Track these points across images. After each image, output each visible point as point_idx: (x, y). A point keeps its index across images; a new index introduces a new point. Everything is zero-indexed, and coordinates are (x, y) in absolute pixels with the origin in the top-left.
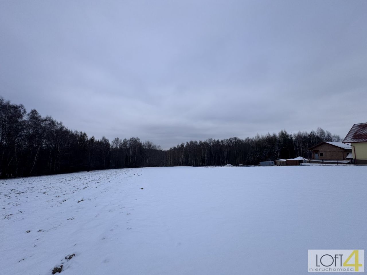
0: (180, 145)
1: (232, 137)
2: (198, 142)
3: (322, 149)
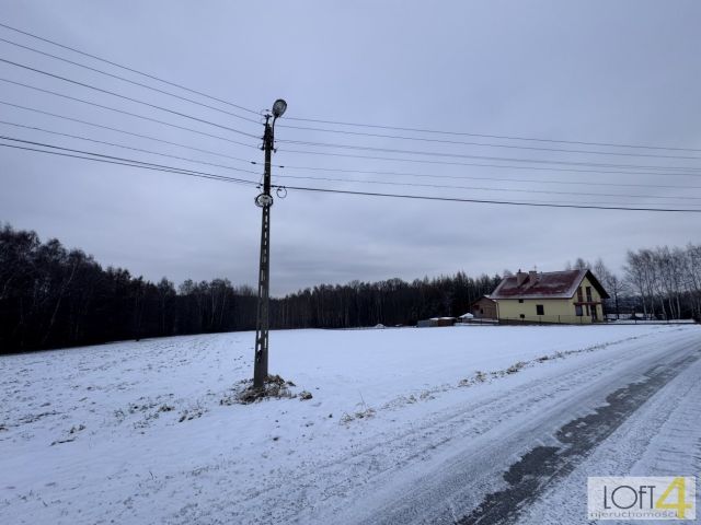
0: (302, 291)
1: (392, 279)
3: (482, 305)
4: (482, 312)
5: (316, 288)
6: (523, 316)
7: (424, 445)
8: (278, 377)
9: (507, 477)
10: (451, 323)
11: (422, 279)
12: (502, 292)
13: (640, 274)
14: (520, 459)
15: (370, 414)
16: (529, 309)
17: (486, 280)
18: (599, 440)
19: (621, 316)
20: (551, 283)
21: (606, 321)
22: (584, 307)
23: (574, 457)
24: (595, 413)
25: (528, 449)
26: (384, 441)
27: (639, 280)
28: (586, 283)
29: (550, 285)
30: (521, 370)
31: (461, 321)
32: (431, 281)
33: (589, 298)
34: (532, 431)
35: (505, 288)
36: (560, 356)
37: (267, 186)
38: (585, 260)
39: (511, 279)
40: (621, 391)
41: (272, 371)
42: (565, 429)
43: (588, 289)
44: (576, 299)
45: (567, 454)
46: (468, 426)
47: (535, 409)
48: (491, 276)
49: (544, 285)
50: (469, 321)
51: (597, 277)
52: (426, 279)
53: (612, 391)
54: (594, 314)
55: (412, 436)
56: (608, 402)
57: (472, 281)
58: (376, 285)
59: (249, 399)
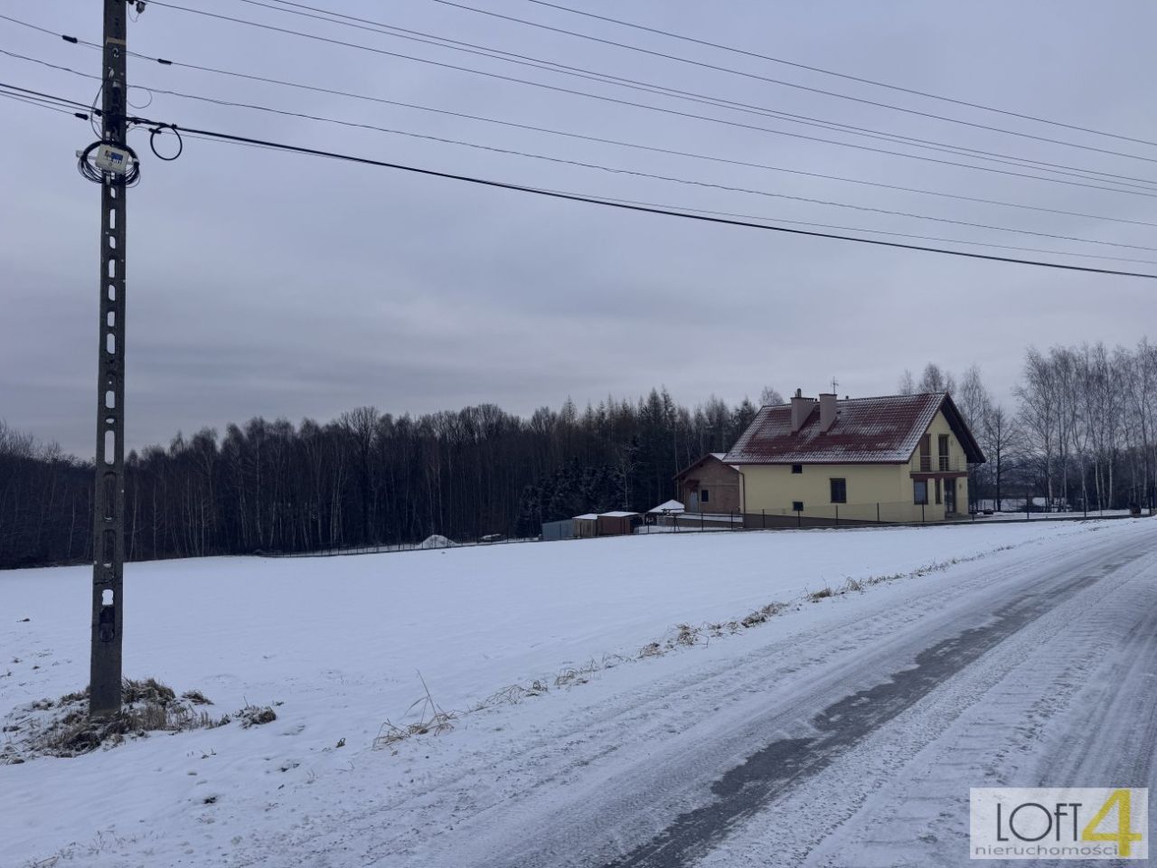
0: (188, 438)
1: (475, 406)
2: (297, 426)
3: (706, 478)
4: (705, 496)
5: (233, 429)
6: (798, 506)
7: (566, 762)
8: (151, 683)
9: (717, 788)
10: (629, 528)
11: (557, 409)
12: (756, 446)
13: (1047, 408)
14: (743, 762)
15: (444, 723)
16: (813, 489)
17: (719, 413)
18: (883, 720)
19: (1005, 504)
20: (865, 424)
21: (972, 517)
22: (931, 483)
23: (835, 748)
24: (890, 681)
25: (761, 745)
26: (480, 764)
27: (1045, 421)
28: (940, 426)
29: (864, 430)
30: (773, 619)
31: (654, 520)
32: (580, 413)
33: (944, 462)
34: (773, 719)
35: (762, 435)
36: (856, 587)
37: (114, 116)
38: (943, 371)
39: (778, 413)
40: (946, 643)
41: (134, 669)
42: (831, 710)
43: (943, 440)
44: (916, 465)
45: (824, 746)
46: (655, 723)
47: (787, 684)
48: (733, 405)
49: (851, 429)
50: (674, 521)
51: (965, 411)
52: (569, 410)
53: (930, 646)
54: (951, 500)
55: (539, 751)
56: (917, 663)
57: (684, 415)
58: (427, 424)
59: (81, 742)
